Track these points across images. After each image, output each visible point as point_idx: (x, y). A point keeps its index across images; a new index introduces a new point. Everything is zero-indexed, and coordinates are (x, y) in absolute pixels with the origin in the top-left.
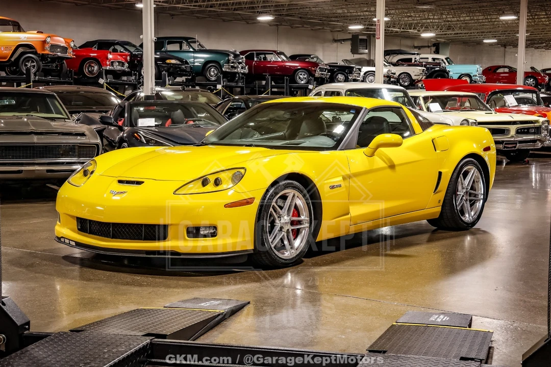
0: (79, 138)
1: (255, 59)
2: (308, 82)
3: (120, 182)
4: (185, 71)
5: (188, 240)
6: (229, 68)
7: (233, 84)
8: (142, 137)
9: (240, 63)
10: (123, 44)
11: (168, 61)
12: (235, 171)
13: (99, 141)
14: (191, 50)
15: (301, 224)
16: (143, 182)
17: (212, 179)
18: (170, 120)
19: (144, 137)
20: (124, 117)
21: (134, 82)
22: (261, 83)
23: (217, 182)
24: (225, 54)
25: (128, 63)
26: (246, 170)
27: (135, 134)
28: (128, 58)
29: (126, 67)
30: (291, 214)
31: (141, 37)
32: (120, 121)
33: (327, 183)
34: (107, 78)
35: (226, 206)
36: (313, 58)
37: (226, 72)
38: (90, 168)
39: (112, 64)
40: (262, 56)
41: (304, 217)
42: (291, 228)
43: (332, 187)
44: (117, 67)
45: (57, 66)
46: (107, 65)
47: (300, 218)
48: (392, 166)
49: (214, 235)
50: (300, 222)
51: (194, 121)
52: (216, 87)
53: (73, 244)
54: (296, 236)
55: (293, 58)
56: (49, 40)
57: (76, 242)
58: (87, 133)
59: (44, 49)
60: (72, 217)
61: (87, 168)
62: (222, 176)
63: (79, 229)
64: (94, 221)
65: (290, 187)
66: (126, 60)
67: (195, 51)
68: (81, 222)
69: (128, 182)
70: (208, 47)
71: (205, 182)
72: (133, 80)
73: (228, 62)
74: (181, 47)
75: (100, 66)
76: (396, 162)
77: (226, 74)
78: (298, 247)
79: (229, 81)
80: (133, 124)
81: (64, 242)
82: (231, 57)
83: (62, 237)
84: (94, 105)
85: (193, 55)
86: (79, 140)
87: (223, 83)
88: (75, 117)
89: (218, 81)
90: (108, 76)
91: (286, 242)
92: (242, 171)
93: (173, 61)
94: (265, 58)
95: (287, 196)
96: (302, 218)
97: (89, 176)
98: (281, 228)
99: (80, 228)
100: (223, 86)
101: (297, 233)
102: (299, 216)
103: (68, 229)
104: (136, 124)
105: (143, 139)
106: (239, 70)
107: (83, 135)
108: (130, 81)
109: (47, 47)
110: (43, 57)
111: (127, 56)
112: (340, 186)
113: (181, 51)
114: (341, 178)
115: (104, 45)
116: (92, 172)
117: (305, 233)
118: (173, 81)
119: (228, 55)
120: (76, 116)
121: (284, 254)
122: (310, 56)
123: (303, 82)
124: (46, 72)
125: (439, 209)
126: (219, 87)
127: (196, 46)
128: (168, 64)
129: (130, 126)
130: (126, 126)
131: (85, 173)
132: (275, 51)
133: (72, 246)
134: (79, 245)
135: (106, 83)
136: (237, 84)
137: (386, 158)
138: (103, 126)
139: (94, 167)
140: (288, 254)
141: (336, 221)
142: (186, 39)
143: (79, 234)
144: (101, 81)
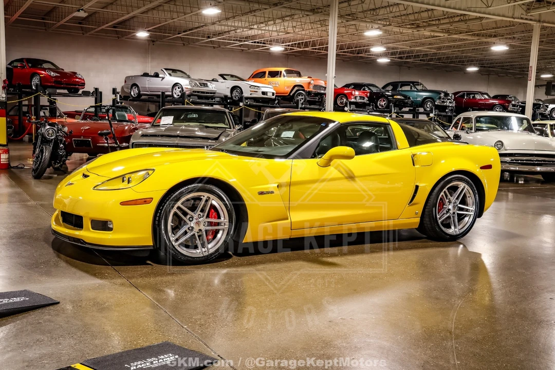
1: (466, 97)
3: (83, 175)
4: (407, 103)
6: (440, 103)
7: (443, 114)
9: (448, 99)
10: (368, 85)
11: (395, 97)
14: (415, 90)
15: (219, 226)
16: (89, 177)
17: (127, 178)
24: (438, 93)
25: (368, 97)
28: (368, 94)
29: (366, 100)
31: (326, 75)
33: (254, 189)
34: (350, 107)
35: (123, 203)
36: (511, 97)
37: (438, 105)
39: (355, 98)
40: (471, 96)
42: (203, 228)
43: (262, 193)
44: (358, 100)
45: (319, 99)
46: (352, 99)
47: (220, 220)
48: (351, 177)
50: (219, 224)
55: (495, 97)
56: (312, 82)
59: (309, 88)
65: (201, 190)
66: (367, 96)
67: (418, 91)
70: (429, 88)
73: (440, 98)
74: (411, 88)
75: (347, 99)
76: (356, 174)
77: (437, 107)
79: (439, 111)
82: (442, 95)
85: (416, 93)
87: (435, 113)
89: (431, 111)
90: (352, 106)
93: (399, 97)
94: (473, 97)
96: (222, 220)
100: (435, 115)
101: (215, 233)
102: (219, 218)
106: (448, 104)
109: (311, 87)
110: (309, 93)
111: (367, 93)
112: (272, 192)
113: (411, 91)
114: (274, 185)
115: (358, 86)
119: (440, 94)
122: (508, 96)
124: (311, 103)
125: (418, 220)
126: (432, 115)
127: (419, 87)
128: (395, 98)
132: (480, 92)
136: (446, 114)
137: (343, 168)
141: (272, 225)
142: (413, 83)
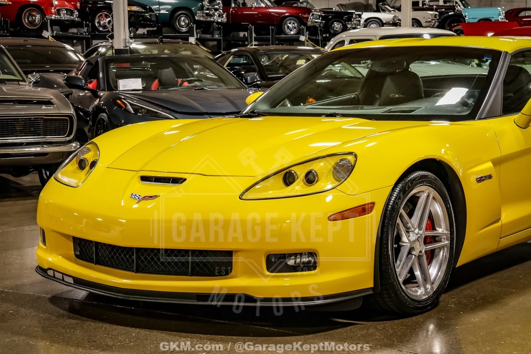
0: (44, 107)
1: (233, 5)
2: (300, 32)
3: (144, 179)
4: (149, 20)
5: (268, 276)
6: (203, 16)
7: (208, 36)
8: (128, 105)
9: (216, 10)
12: (337, 159)
13: (72, 111)
15: (436, 241)
16: (185, 180)
17: (301, 172)
18: (156, 81)
19: (131, 104)
20: (98, 78)
21: (86, 35)
22: (239, 35)
23: (310, 178)
25: (77, 11)
26: (356, 156)
27: (119, 101)
28: (78, 4)
29: (75, 16)
30: (424, 226)
32: (90, 83)
33: (473, 174)
34: (52, 30)
35: (332, 218)
37: (200, 21)
38: (89, 157)
39: (58, 12)
40: (241, 1)
41: (442, 229)
42: (424, 248)
43: (480, 180)
44: (65, 16)
46: (53, 14)
47: (435, 232)
49: (311, 266)
50: (434, 239)
51: (190, 82)
52: (188, 40)
53: (71, 280)
54: (430, 260)
55: (278, 3)
57: (74, 278)
58: (54, 100)
60: (66, 236)
61: (85, 156)
62: (318, 167)
63: (77, 256)
64: (105, 244)
65: (423, 182)
66: (76, 7)
68: (79, 245)
69: (158, 180)
71: (288, 178)
72: (85, 32)
73: (202, 8)
75: (43, 14)
77: (199, 24)
78: (435, 279)
79: (203, 33)
80: (112, 87)
81: (54, 276)
82: (206, 2)
83: (50, 269)
84: (47, 63)
86: (44, 110)
87: (197, 35)
88: (33, 78)
89: (190, 33)
90: (54, 27)
91: (418, 273)
92: (350, 158)
93: (136, 8)
95: (419, 198)
96: (440, 230)
97: (87, 168)
98: (411, 249)
99: (78, 253)
101: (431, 255)
102: (434, 229)
103: (60, 255)
104: (116, 87)
105: (130, 107)
106: (215, 18)
107: (49, 103)
108: (81, 34)
111: (76, 2)
112: (490, 177)
114: (490, 164)
116: (93, 164)
117: (442, 255)
118: (135, 33)
120: (33, 76)
121: (417, 292)
123: (292, 33)
126: (192, 40)
129: (108, 90)
130: (102, 90)
131: (82, 165)
133: (68, 284)
134: (79, 282)
135: (52, 36)
136: (213, 36)
138: (69, 89)
139: (95, 154)
140: (420, 292)
143: (77, 263)
144: (46, 34)
